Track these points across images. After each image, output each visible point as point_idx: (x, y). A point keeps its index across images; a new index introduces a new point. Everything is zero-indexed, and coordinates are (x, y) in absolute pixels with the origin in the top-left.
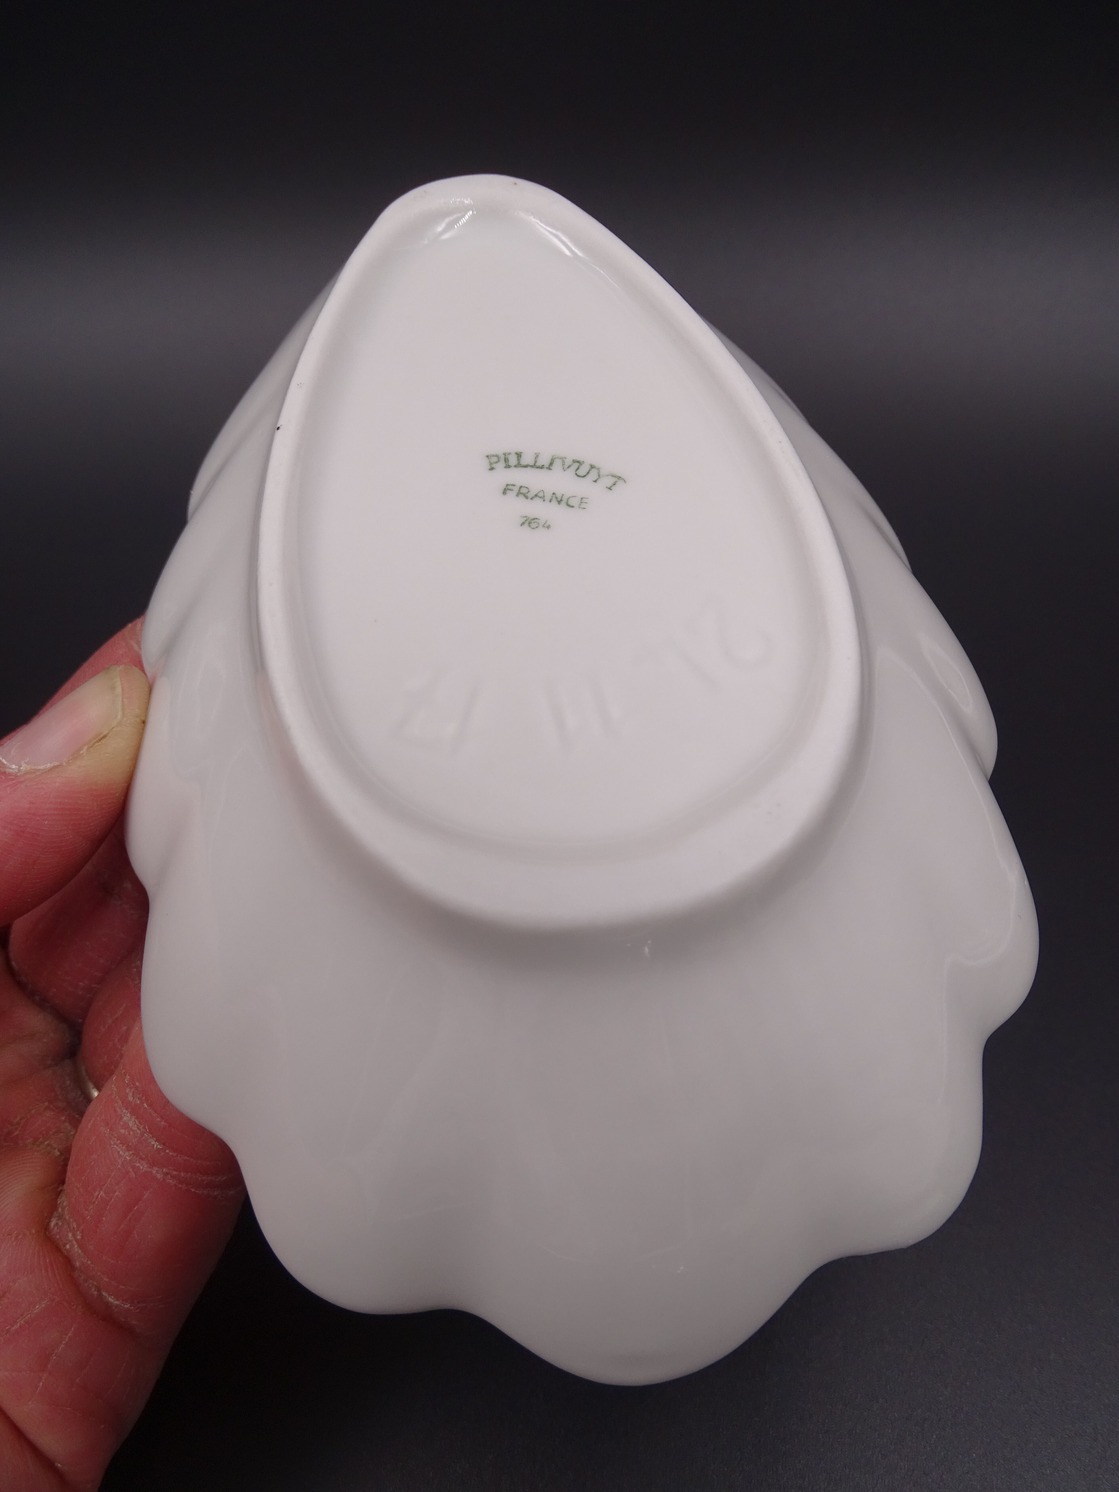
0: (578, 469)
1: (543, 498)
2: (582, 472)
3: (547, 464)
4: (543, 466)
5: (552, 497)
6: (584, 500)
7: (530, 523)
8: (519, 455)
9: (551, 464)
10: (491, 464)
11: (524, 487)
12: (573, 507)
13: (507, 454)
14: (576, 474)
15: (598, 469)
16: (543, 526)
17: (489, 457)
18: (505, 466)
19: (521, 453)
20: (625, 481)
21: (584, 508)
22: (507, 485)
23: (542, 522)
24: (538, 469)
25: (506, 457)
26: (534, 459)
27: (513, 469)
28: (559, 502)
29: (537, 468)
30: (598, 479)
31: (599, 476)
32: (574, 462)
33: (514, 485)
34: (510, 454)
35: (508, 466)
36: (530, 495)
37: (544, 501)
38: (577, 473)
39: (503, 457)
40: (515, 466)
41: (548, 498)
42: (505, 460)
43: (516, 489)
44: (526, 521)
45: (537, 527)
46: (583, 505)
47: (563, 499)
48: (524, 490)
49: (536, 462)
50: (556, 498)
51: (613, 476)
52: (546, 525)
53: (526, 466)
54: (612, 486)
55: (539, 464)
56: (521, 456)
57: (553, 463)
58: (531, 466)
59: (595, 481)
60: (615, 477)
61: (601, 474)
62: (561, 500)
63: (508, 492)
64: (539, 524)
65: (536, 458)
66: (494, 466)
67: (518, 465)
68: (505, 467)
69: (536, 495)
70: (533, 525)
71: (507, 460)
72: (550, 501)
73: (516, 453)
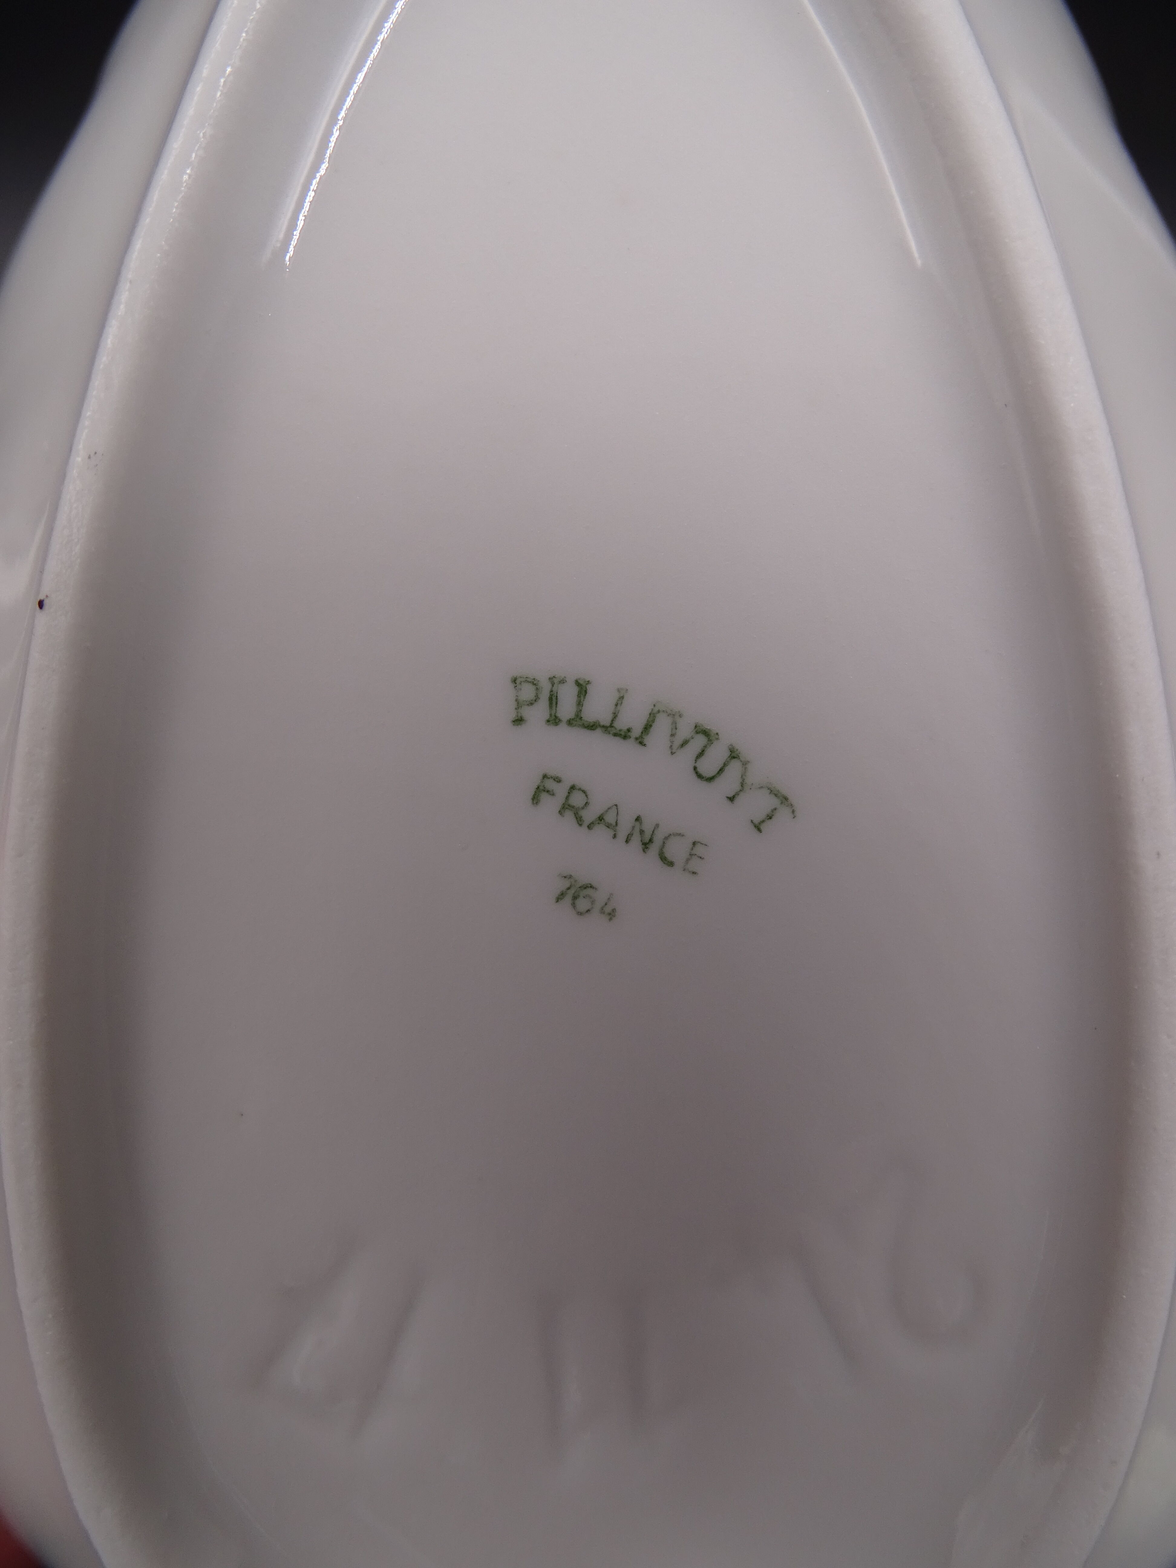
0: (701, 754)
1: (613, 827)
2: (708, 766)
3: (637, 732)
4: (629, 730)
5: (633, 827)
6: (699, 850)
7: (575, 898)
8: (582, 688)
9: (647, 728)
10: (519, 705)
11: (580, 789)
12: (671, 864)
13: (556, 681)
14: (695, 768)
15: (745, 764)
16: (602, 911)
17: (518, 681)
18: (547, 717)
19: (589, 682)
20: (793, 812)
21: (694, 873)
22: (545, 776)
23: (600, 897)
24: (617, 738)
25: (555, 689)
26: (612, 708)
27: (563, 728)
28: (646, 845)
29: (615, 735)
30: (737, 794)
31: (742, 785)
32: (697, 733)
33: (558, 780)
34: (563, 681)
35: (554, 721)
36: (589, 815)
37: (615, 836)
38: (697, 765)
39: (546, 687)
40: (570, 723)
41: (624, 829)
42: (551, 699)
43: (561, 791)
44: (569, 889)
45: (588, 911)
46: (694, 864)
47: (655, 839)
48: (577, 800)
49: (615, 716)
50: (642, 832)
51: (774, 792)
52: (608, 909)
53: (592, 727)
54: (763, 821)
55: (622, 724)
56: (586, 692)
57: (651, 726)
58: (603, 726)
59: (731, 799)
60: (776, 795)
61: (749, 780)
62: (651, 841)
63: (544, 796)
64: (593, 902)
65: (616, 705)
66: (526, 712)
67: (577, 721)
68: (548, 721)
69: (601, 819)
70: (582, 904)
71: (554, 698)
72: (627, 841)
73: (577, 683)
